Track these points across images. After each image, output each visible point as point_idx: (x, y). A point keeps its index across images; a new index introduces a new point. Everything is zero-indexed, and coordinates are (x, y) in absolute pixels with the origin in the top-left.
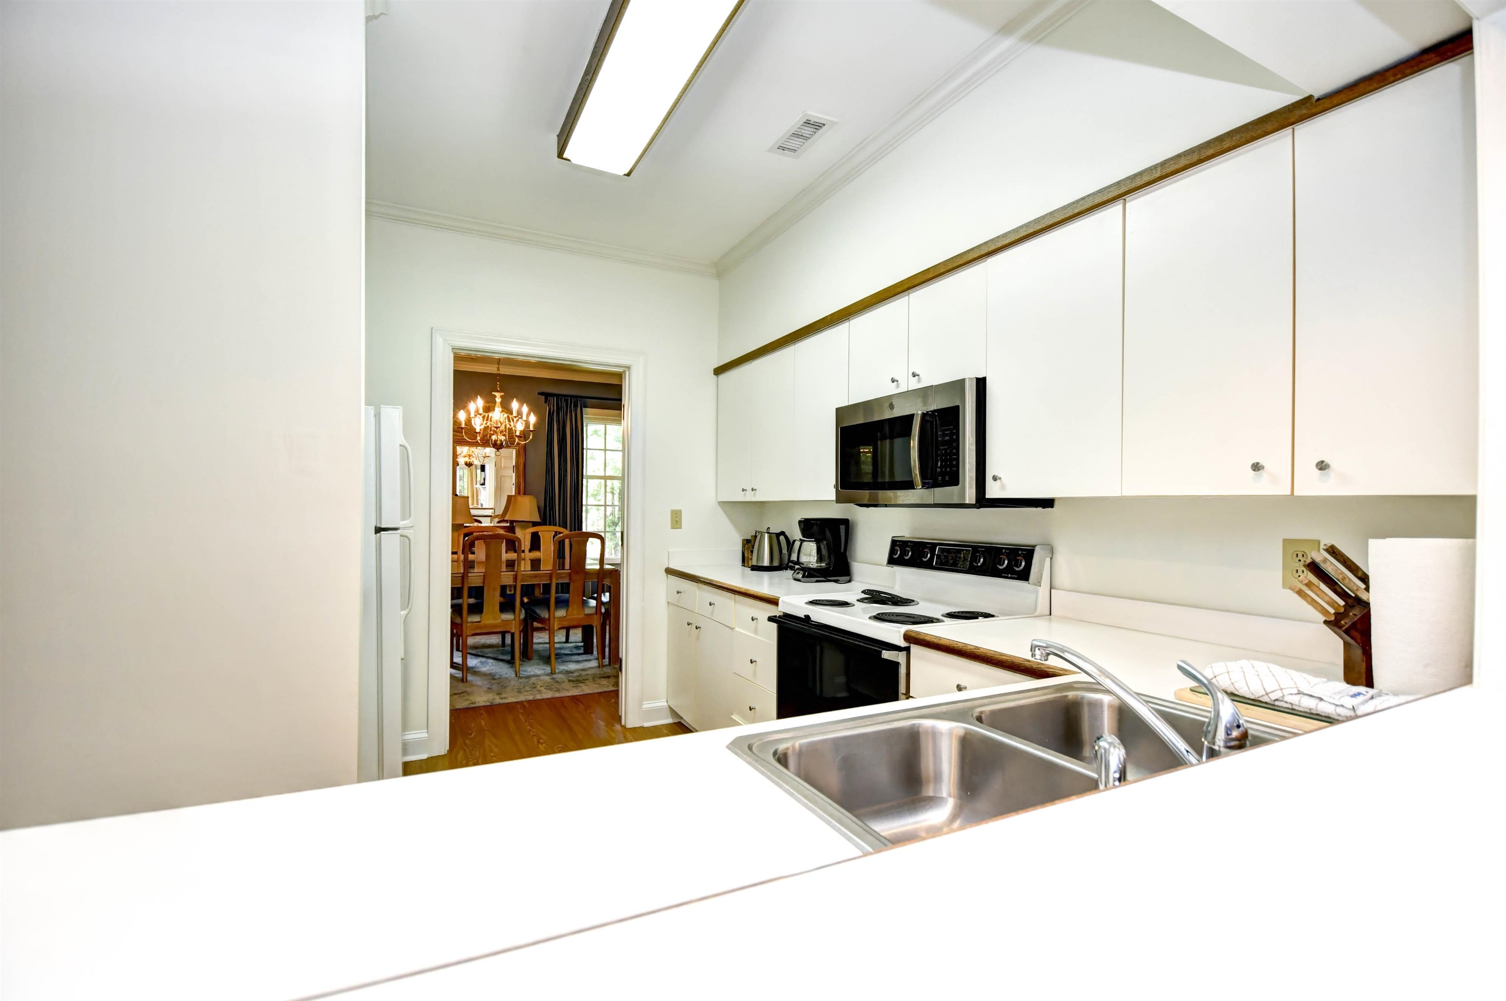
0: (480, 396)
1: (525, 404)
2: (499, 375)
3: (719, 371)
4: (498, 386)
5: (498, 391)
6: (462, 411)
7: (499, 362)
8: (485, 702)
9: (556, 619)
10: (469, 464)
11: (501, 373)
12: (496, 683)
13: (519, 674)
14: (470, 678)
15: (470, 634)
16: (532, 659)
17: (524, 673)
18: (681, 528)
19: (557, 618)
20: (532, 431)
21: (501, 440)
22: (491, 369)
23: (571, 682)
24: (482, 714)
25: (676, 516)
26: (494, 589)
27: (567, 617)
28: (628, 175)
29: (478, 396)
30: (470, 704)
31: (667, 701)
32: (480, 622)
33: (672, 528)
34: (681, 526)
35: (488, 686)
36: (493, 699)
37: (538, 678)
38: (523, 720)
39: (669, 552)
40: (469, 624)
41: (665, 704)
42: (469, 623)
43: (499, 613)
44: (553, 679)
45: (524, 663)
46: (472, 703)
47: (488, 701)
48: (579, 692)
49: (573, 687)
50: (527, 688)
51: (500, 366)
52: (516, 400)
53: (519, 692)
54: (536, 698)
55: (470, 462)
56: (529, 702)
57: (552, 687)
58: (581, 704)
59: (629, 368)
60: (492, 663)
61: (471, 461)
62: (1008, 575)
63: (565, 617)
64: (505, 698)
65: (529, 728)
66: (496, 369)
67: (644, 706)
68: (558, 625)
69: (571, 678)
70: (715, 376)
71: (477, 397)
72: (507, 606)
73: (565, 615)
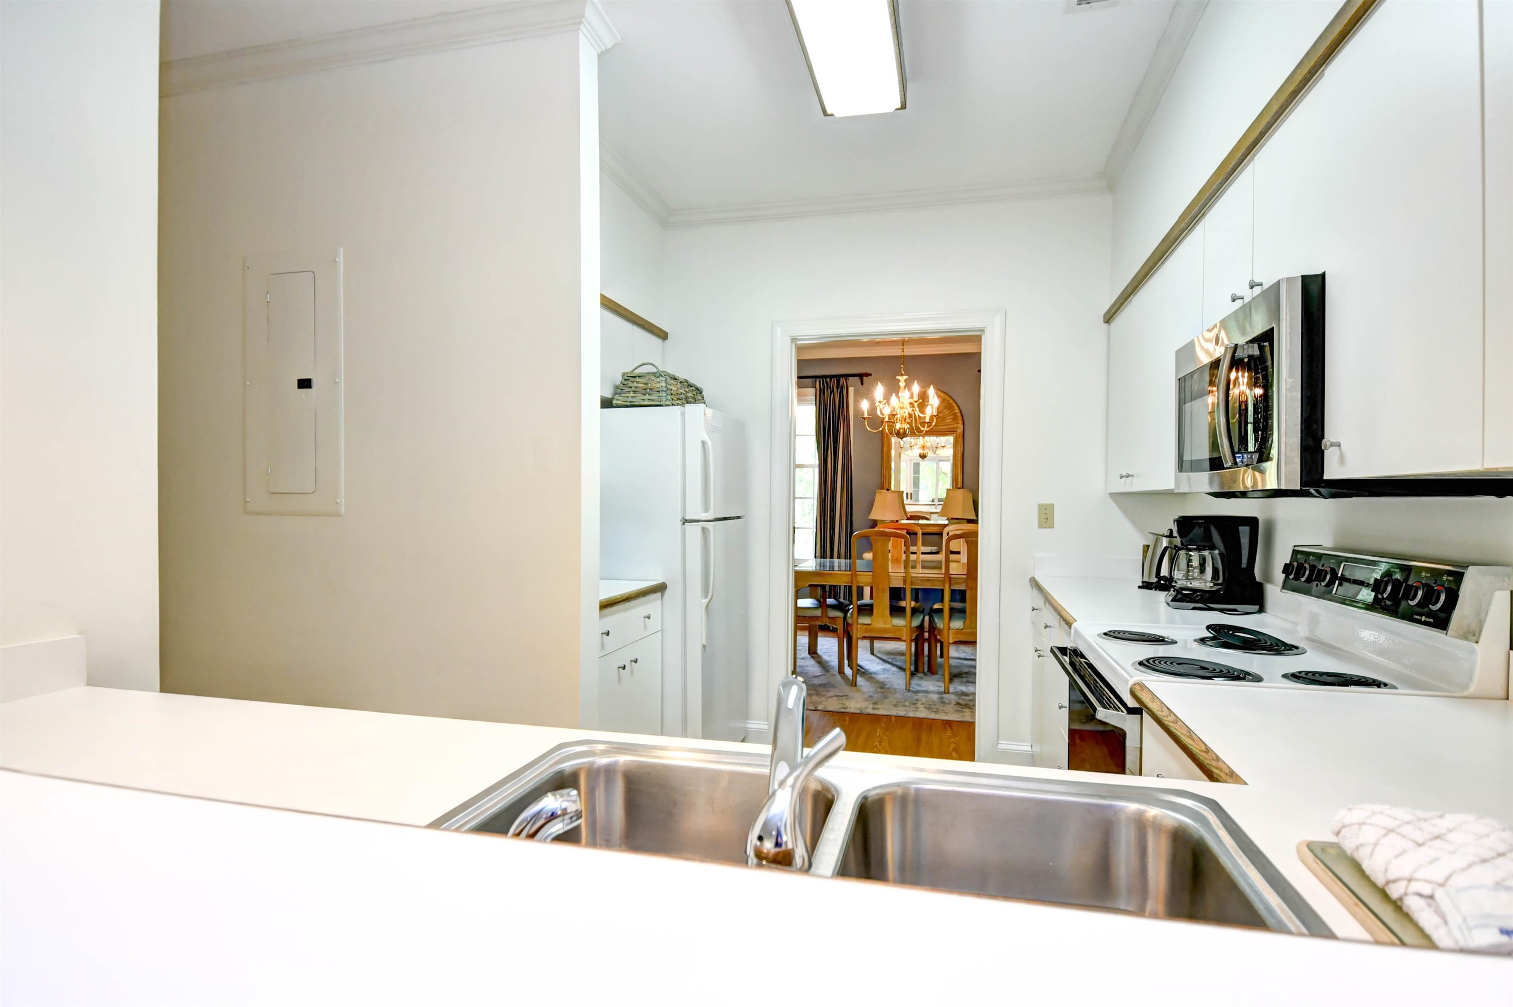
0: (881, 383)
1: (932, 385)
2: (904, 357)
3: (1109, 317)
4: (902, 369)
5: (902, 375)
6: (865, 400)
7: (903, 343)
8: (857, 709)
9: (950, 631)
10: (923, 455)
11: (905, 354)
12: (881, 692)
13: (909, 687)
14: (860, 680)
15: (861, 637)
16: (937, 674)
17: (915, 687)
18: (1053, 528)
19: (952, 629)
20: (935, 416)
21: (904, 429)
22: (896, 351)
23: (958, 706)
24: (845, 720)
25: (1046, 511)
26: (883, 591)
27: (964, 630)
28: (903, 107)
29: (879, 382)
30: (841, 708)
31: (1032, 746)
32: (870, 624)
33: (1039, 528)
34: (1054, 526)
35: (871, 694)
36: (865, 708)
37: (926, 695)
38: (878, 735)
39: (1034, 557)
40: (859, 626)
41: (1029, 749)
42: (860, 624)
43: (890, 618)
44: (941, 698)
45: (925, 677)
46: (844, 708)
47: (860, 709)
48: (958, 718)
49: (956, 711)
50: (907, 703)
51: (905, 347)
52: (917, 382)
53: (896, 706)
54: (907, 715)
55: (923, 453)
56: (897, 717)
57: (933, 707)
58: (950, 731)
59: (983, 331)
60: (894, 671)
61: (925, 453)
62: (1422, 617)
63: (962, 629)
64: (877, 709)
65: (877, 743)
66: (901, 350)
67: (1000, 746)
68: (953, 638)
69: (960, 701)
70: (1106, 325)
71: (878, 384)
72: (896, 610)
73: (962, 627)
